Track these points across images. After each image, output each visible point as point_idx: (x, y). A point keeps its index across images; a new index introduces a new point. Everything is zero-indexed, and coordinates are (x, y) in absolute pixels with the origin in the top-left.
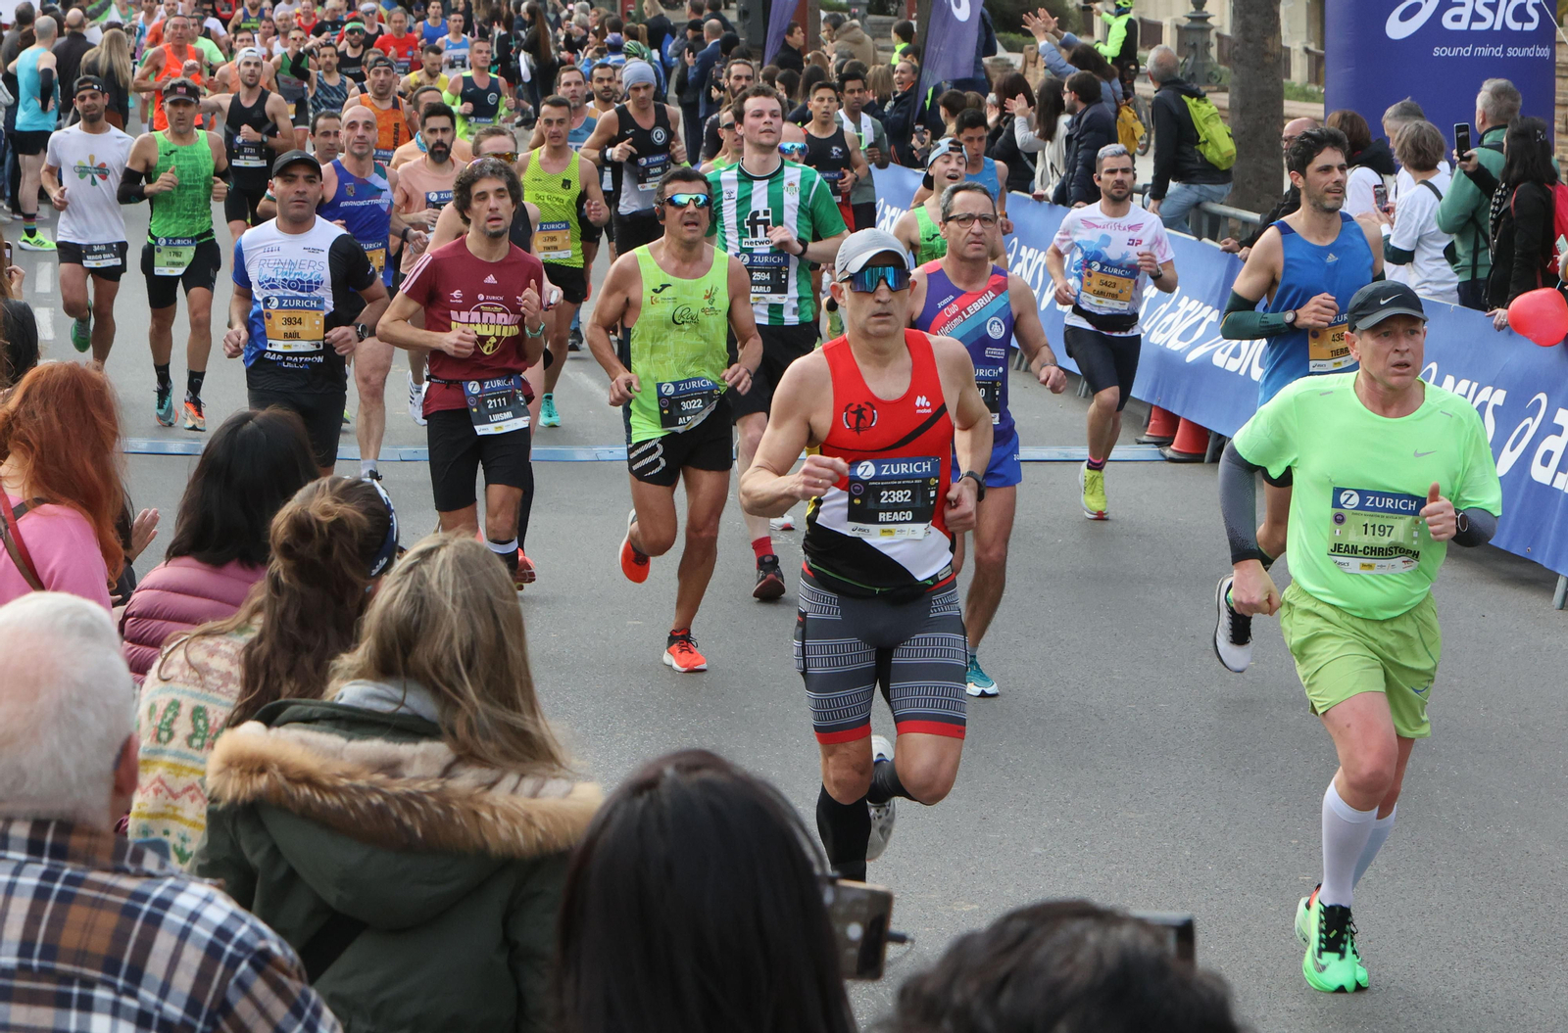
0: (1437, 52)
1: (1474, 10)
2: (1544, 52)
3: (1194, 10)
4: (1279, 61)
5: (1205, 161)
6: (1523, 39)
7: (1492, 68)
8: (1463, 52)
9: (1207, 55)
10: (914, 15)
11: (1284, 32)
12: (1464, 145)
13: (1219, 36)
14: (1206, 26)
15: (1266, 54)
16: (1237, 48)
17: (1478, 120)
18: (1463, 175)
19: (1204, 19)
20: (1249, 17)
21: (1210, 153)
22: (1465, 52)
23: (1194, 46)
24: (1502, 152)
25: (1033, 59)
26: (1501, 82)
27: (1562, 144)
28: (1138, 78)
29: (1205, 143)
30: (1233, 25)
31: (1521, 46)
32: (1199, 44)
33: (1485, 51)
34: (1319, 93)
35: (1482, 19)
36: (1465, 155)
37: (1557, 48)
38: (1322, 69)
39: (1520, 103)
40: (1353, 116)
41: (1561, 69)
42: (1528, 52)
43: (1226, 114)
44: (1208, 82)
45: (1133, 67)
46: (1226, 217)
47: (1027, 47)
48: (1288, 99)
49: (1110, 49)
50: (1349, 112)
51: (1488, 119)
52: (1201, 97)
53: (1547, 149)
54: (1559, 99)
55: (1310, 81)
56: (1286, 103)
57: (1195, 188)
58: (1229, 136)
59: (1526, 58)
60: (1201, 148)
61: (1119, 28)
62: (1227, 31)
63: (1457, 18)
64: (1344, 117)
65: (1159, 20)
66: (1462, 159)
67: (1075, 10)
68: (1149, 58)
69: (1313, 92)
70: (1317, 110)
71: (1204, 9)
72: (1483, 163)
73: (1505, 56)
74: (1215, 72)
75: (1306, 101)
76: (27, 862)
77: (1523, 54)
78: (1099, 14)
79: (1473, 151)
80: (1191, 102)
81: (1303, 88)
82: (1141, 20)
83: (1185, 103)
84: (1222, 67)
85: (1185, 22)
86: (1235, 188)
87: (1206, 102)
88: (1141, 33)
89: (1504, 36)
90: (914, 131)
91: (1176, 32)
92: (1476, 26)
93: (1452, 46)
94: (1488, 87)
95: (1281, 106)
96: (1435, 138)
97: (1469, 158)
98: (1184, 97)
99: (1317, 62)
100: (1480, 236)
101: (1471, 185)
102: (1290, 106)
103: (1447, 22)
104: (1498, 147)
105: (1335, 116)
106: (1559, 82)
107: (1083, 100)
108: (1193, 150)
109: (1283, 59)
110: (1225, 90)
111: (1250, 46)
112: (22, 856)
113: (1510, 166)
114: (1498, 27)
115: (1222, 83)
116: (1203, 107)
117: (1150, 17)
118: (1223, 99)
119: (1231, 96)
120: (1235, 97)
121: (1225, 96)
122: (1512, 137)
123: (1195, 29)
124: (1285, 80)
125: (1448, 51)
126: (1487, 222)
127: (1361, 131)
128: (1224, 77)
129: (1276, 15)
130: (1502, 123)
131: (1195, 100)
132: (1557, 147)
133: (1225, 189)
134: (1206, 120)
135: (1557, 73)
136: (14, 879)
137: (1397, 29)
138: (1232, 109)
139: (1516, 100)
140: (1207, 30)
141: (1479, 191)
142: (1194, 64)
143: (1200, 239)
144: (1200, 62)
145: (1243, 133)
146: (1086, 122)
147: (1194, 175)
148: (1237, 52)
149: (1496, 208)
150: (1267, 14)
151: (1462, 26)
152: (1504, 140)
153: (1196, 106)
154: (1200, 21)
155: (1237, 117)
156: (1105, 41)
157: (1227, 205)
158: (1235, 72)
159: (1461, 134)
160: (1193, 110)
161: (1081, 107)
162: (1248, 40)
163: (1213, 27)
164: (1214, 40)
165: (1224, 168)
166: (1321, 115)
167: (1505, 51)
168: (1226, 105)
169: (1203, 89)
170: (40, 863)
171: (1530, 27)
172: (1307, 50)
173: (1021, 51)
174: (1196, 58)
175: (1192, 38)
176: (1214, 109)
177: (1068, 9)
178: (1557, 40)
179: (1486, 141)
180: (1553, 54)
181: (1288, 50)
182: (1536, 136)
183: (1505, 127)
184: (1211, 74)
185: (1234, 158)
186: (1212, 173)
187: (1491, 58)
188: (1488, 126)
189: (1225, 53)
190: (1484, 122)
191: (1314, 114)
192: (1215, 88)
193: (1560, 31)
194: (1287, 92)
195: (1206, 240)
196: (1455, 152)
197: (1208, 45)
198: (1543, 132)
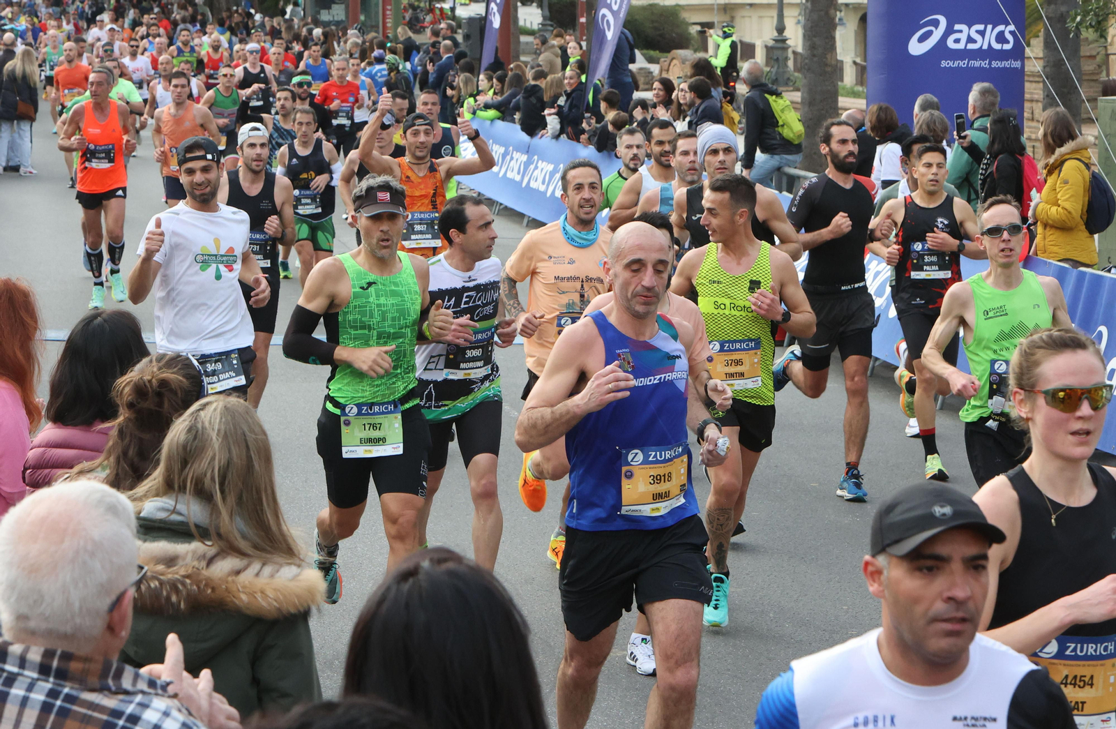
0: (944, 64)
1: (969, 35)
2: (1017, 64)
3: (777, 34)
4: (835, 70)
5: (783, 138)
6: (1002, 55)
7: (980, 75)
8: (961, 64)
9: (786, 66)
10: (584, 38)
11: (839, 50)
12: (961, 128)
13: (794, 53)
14: (785, 46)
15: (826, 65)
16: (807, 61)
17: (970, 111)
18: (961, 149)
19: (784, 41)
20: (814, 39)
21: (786, 133)
22: (962, 64)
23: (777, 60)
24: (986, 133)
25: (666, 68)
26: (986, 85)
27: (1030, 127)
28: (738, 81)
29: (783, 126)
30: (804, 45)
31: (1001, 60)
32: (780, 58)
33: (977, 64)
34: (863, 92)
35: (975, 41)
36: (962, 135)
37: (1026, 60)
38: (865, 76)
39: (999, 99)
40: (887, 108)
41: (1029, 76)
42: (1006, 64)
43: (799, 106)
44: (786, 84)
45: (735, 74)
46: (799, 177)
47: (662, 60)
48: (842, 96)
49: (719, 61)
50: (884, 105)
51: (977, 110)
52: (778, 94)
53: (1018, 131)
54: (1027, 96)
55: (856, 84)
56: (840, 99)
57: (777, 157)
58: (799, 120)
59: (1005, 68)
60: (780, 129)
61: (725, 47)
62: (800, 49)
63: (957, 41)
64: (880, 109)
65: (753, 41)
66: (960, 137)
67: (695, 35)
68: (745, 67)
69: (859, 91)
70: (861, 103)
71: (784, 34)
72: (974, 141)
73: (990, 66)
74: (791, 78)
75: (854, 97)
76: (38, 679)
77: (1003, 65)
78: (711, 36)
79: (967, 132)
80: (771, 99)
81: (852, 88)
82: (741, 42)
83: (767, 100)
84: (796, 74)
85: (771, 43)
86: (806, 157)
87: (782, 98)
88: (741, 51)
89: (990, 53)
90: (584, 118)
91: (765, 50)
92: (970, 46)
93: (954, 60)
94: (976, 88)
95: (836, 101)
96: (942, 122)
97: (965, 137)
98: (767, 95)
99: (861, 71)
100: (972, 191)
101: (966, 155)
102: (843, 101)
103: (950, 43)
104: (984, 130)
105: (874, 108)
106: (1027, 85)
107: (699, 97)
108: (775, 131)
109: (838, 69)
110: (798, 90)
111: (815, 59)
112: (35, 675)
113: (992, 143)
114: (985, 47)
115: (796, 85)
116: (780, 101)
117: (747, 39)
118: (797, 96)
119: (802, 94)
120: (805, 95)
121: (799, 94)
122: (994, 122)
123: (777, 49)
124: (839, 83)
125: (951, 64)
126: (977, 181)
127: (892, 118)
128: (798, 81)
129: (833, 38)
130: (987, 113)
131: (774, 97)
132: (1026, 130)
133: (798, 158)
134: (782, 111)
135: (1026, 78)
136: (27, 694)
137: (916, 48)
138: (802, 103)
139: (996, 97)
140: (785, 49)
141: (971, 160)
142: (777, 73)
143: (781, 192)
144: (781, 70)
145: (811, 119)
146: (702, 112)
147: (776, 149)
148: (806, 64)
149: (984, 172)
150: (827, 38)
151: (961, 46)
152: (988, 125)
153: (775, 101)
154: (781, 41)
155: (806, 109)
156: (716, 56)
157: (800, 169)
158: (805, 78)
159: (959, 121)
160: (773, 104)
161: (698, 101)
162: (814, 56)
163: (790, 47)
164: (790, 55)
165: (796, 143)
166: (864, 107)
167: (990, 64)
168: (799, 100)
169: (780, 89)
170: (47, 681)
171: (1008, 47)
172: (855, 63)
173: (658, 63)
174: (778, 68)
175: (777, 53)
176: (788, 103)
177: (690, 34)
178: (1026, 56)
179: (976, 125)
180: (1023, 66)
181: (842, 62)
182: (1010, 122)
183: (989, 115)
184: (789, 79)
185: (803, 136)
186: (788, 147)
187: (981, 68)
188: (977, 115)
189: (799, 65)
190: (974, 113)
191: (859, 106)
192: (792, 88)
193: (1027, 50)
194: (841, 91)
195: (785, 193)
196: (955, 133)
197: (786, 59)
198: (1015, 119)
